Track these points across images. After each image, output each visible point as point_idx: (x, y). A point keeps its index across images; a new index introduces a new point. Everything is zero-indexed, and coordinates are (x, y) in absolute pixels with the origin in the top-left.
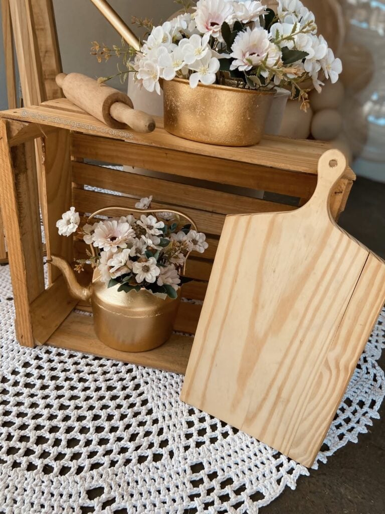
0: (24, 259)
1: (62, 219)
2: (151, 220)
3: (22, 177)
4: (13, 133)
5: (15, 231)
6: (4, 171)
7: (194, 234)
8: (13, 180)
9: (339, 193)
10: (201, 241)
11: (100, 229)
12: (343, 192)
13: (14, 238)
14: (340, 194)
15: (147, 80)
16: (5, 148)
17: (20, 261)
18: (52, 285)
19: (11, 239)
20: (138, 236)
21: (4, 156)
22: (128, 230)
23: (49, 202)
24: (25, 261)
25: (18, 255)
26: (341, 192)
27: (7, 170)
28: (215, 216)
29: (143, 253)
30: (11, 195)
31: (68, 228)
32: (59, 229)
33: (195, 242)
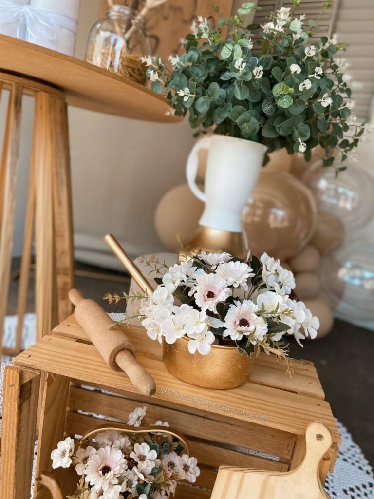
0: (15, 491)
1: (57, 448)
2: (144, 448)
3: (25, 405)
4: (24, 380)
5: (11, 466)
6: (10, 412)
7: (185, 459)
8: (17, 420)
9: (327, 459)
10: (192, 466)
11: (93, 460)
12: (331, 459)
13: (9, 472)
14: (328, 461)
15: (151, 331)
16: (15, 393)
17: (11, 493)
18: (37, 494)
19: (5, 473)
20: (130, 468)
21: (13, 400)
22: (120, 460)
23: (45, 413)
24: (16, 493)
25: (9, 488)
26: (329, 459)
27: (13, 412)
28: (206, 420)
29: (134, 486)
30: (13, 433)
31: (62, 462)
32: (54, 461)
33: (186, 468)
